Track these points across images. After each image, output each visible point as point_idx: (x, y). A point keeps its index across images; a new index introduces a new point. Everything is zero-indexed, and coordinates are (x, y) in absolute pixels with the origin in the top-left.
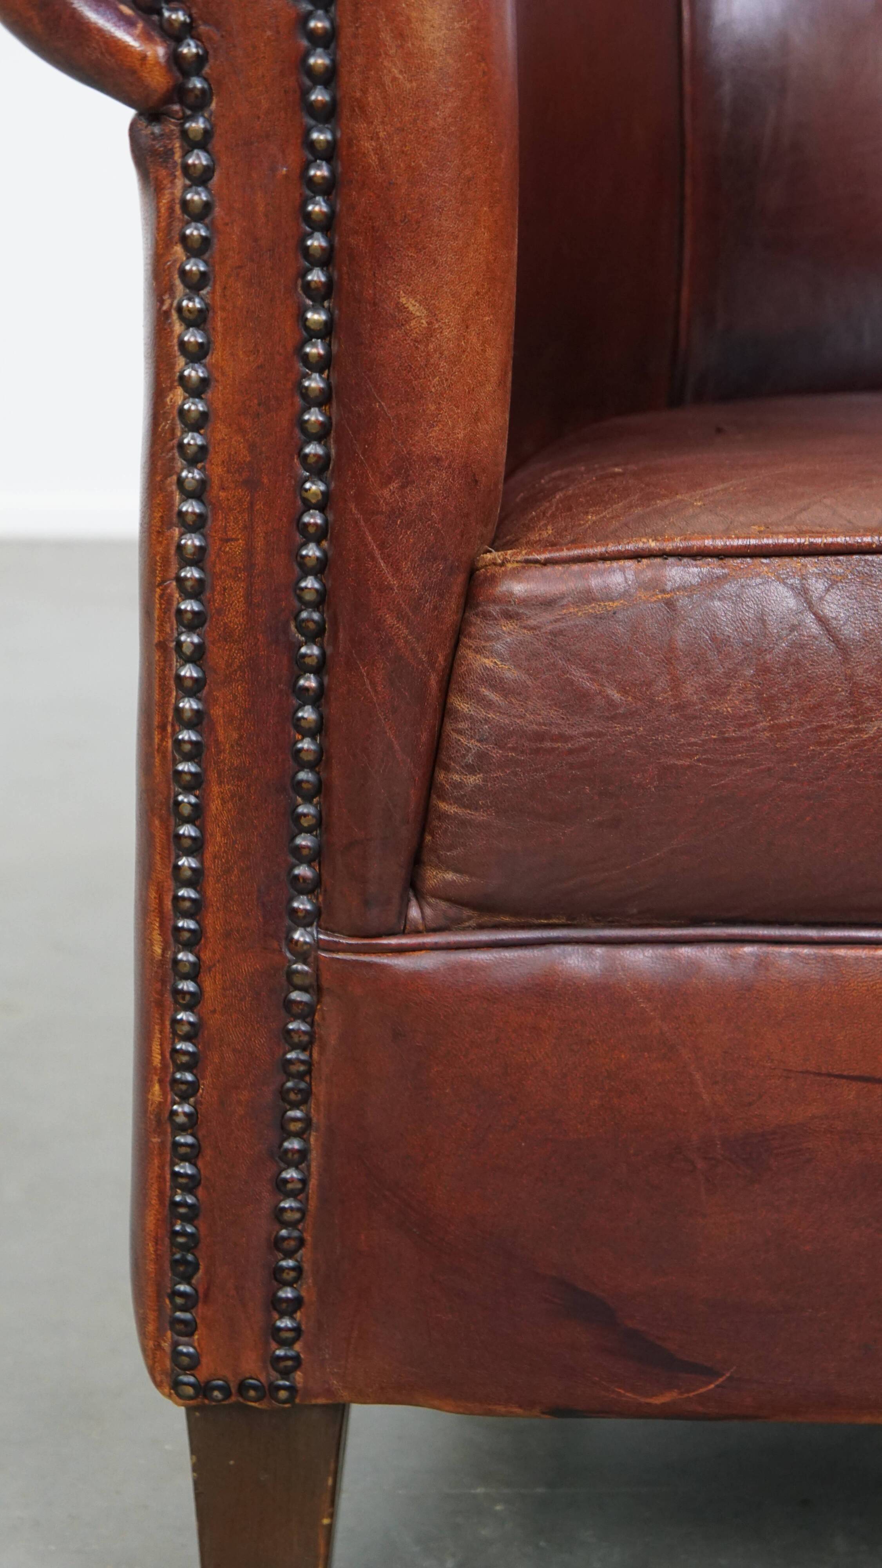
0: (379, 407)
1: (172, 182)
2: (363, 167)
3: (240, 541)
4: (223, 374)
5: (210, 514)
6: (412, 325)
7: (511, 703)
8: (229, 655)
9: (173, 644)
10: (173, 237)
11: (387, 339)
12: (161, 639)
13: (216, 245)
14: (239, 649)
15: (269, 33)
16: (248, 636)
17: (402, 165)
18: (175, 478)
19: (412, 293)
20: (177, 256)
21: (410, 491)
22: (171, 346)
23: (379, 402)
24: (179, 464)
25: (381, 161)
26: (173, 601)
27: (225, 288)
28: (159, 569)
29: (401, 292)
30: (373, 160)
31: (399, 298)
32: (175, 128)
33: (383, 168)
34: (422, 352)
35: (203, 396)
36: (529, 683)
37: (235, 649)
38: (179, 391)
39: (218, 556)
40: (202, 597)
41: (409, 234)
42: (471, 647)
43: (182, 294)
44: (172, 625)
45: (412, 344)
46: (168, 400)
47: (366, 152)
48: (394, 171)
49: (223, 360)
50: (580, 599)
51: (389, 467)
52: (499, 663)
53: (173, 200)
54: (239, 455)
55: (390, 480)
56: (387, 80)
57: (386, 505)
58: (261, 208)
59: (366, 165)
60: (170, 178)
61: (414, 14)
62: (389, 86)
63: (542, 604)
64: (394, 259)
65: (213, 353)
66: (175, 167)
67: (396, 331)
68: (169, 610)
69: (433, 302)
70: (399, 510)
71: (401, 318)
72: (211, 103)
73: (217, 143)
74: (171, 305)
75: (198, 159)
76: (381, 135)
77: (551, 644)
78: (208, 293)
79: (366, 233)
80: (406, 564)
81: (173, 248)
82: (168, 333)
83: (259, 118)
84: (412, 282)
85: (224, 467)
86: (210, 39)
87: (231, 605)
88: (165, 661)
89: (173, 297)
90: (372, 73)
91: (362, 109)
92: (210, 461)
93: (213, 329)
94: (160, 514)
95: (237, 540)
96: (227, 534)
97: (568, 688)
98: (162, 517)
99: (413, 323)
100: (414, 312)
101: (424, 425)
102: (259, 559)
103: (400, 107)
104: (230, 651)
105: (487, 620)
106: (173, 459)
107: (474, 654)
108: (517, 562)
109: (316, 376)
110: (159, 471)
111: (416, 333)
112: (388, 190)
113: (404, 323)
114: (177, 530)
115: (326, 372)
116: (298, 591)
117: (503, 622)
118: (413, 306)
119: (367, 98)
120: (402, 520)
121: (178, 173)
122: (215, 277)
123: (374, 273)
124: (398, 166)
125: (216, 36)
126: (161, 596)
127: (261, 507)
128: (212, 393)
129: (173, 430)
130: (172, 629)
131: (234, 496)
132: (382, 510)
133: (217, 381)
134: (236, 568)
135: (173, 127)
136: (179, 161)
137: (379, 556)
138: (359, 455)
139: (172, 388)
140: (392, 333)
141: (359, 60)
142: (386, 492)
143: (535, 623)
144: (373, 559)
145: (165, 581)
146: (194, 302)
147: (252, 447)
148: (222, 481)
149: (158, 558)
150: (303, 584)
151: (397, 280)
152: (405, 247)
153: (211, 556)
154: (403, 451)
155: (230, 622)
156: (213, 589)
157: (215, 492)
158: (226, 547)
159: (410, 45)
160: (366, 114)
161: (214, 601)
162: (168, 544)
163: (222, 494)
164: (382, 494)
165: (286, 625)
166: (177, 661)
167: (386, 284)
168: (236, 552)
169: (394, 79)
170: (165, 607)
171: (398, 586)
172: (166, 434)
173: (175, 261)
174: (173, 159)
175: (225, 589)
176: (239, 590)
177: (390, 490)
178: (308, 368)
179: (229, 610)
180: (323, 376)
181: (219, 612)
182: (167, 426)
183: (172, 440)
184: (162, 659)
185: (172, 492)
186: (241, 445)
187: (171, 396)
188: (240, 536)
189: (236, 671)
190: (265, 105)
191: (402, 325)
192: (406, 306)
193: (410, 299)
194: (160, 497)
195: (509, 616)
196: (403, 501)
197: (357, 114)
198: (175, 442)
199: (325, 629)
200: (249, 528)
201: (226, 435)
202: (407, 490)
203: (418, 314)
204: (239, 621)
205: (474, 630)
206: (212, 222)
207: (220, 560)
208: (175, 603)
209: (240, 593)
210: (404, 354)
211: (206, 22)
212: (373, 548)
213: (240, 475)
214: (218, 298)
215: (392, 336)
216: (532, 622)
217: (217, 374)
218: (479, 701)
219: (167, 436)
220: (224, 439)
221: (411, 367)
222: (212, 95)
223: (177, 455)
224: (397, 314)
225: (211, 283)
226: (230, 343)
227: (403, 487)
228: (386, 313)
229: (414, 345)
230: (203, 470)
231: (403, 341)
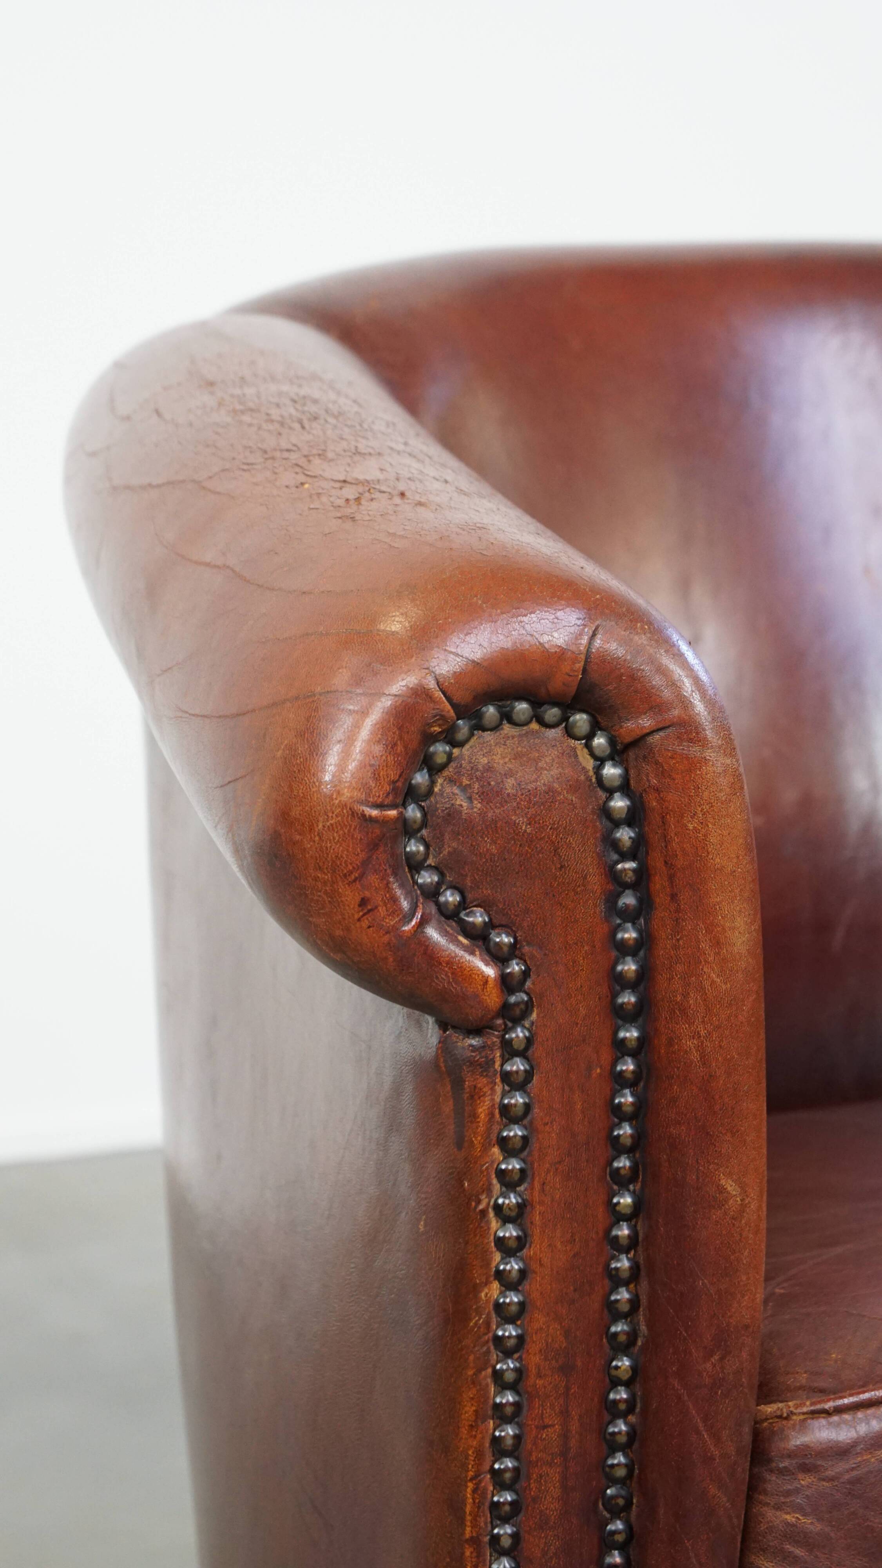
0: (702, 1284)
1: (493, 1090)
2: (685, 1063)
3: (557, 1427)
4: (541, 1265)
5: (525, 1403)
6: (730, 1203)
7: (816, 1557)
8: (545, 1543)
9: (487, 1539)
10: (492, 1140)
11: (709, 1219)
12: (474, 1534)
13: (534, 1145)
14: (555, 1535)
15: (586, 948)
16: (563, 1520)
17: (720, 1059)
18: (490, 1370)
19: (730, 1175)
20: (494, 1157)
21: (728, 1361)
22: (488, 1243)
23: (702, 1280)
24: (495, 1357)
25: (703, 1056)
26: (487, 1494)
27: (544, 1184)
28: (472, 1463)
29: (722, 1175)
30: (695, 1056)
31: (720, 1180)
32: (497, 1040)
33: (705, 1064)
34: (737, 1228)
35: (520, 1288)
36: (832, 1535)
37: (551, 1536)
38: (496, 1285)
39: (535, 1444)
40: (517, 1486)
41: (726, 1120)
42: (769, 1504)
43: (499, 1193)
44: (486, 1519)
45: (730, 1222)
46: (483, 1295)
47: (688, 1050)
48: (714, 1065)
49: (541, 1252)
50: (872, 1445)
51: (712, 1340)
52: (801, 1518)
53: (493, 1105)
54: (556, 1342)
55: (711, 1354)
56: (707, 984)
57: (709, 1377)
58: (579, 1106)
59: (689, 1061)
60: (490, 1086)
61: (728, 924)
62: (708, 989)
63: (837, 1455)
64: (715, 1145)
65: (530, 1246)
66: (495, 1075)
67: (717, 1212)
68: (483, 1504)
69: (744, 1179)
70: (719, 1381)
71: (721, 1199)
72: (531, 1013)
73: (536, 1051)
74: (489, 1204)
75: (518, 1065)
76: (702, 1033)
77: (850, 1493)
78: (526, 1189)
79: (689, 1123)
80: (725, 1432)
81: (491, 1150)
82: (485, 1230)
83: (577, 1024)
84: (729, 1164)
85: (542, 1355)
86: (532, 957)
87: (547, 1491)
88: (478, 1557)
89: (490, 1196)
90: (693, 979)
91: (684, 1011)
92: (528, 1351)
93: (532, 1223)
94: (474, 1408)
95: (553, 1426)
96: (543, 1421)
97: (869, 1535)
98: (476, 1411)
99: (731, 1202)
100: (731, 1192)
101: (739, 1296)
102: (573, 1443)
103: (718, 1006)
104: (546, 1538)
105: (784, 1475)
106: (488, 1352)
107: (773, 1511)
108: (804, 1414)
109: (623, 1257)
110: (472, 1365)
111: (733, 1211)
112: (709, 1082)
113: (724, 1203)
114: (491, 1422)
115: (632, 1252)
116: (607, 1469)
117: (800, 1476)
118: (730, 1186)
119: (688, 1002)
120: (722, 1390)
121: (498, 1080)
122: (533, 1174)
123: (697, 1159)
124: (717, 1060)
125: (538, 954)
126: (474, 1491)
127: (575, 1391)
128: (530, 1285)
129: (488, 1324)
130: (486, 1524)
131: (551, 1383)
132: (705, 1384)
133: (536, 1273)
134: (552, 1454)
135: (495, 1039)
136: (499, 1069)
137: (703, 1429)
138: (681, 1333)
139: (487, 1283)
140: (715, 1214)
141: (679, 968)
142: (708, 1366)
143: (833, 1473)
144: (698, 1432)
145: (479, 1475)
146: (509, 1198)
147: (567, 1333)
148: (539, 1370)
149: (470, 1453)
150: (610, 1462)
151: (718, 1164)
152: (724, 1132)
153: (528, 1444)
154: (723, 1324)
155: (546, 1509)
156: (529, 1478)
157: (532, 1381)
158: (542, 1434)
159: (725, 951)
160: (688, 1016)
161: (531, 1490)
162: (483, 1438)
163: (539, 1382)
164: (705, 1368)
165: (596, 1504)
166: (491, 1556)
167: (708, 1168)
168: (552, 1439)
169: (713, 982)
170: (479, 1502)
171: (719, 1456)
172: (479, 1328)
173: (493, 1162)
174: (494, 1068)
175: (541, 1476)
176: (554, 1474)
177: (712, 1363)
178: (614, 1250)
179: (546, 1497)
180: (629, 1256)
181: (535, 1500)
182: (482, 1320)
183: (486, 1334)
184: (474, 1554)
185: (487, 1385)
186: (558, 1332)
187: (486, 1290)
188: (556, 1422)
189: (551, 1558)
190: (583, 1012)
191: (723, 1205)
192: (725, 1187)
193: (729, 1180)
194: (474, 1391)
195: (806, 1469)
196: (723, 1372)
197: (678, 1016)
198: (491, 1335)
199: (632, 1503)
200: (565, 1414)
201: (544, 1324)
202: (726, 1361)
203: (734, 1193)
204: (555, 1507)
205: (769, 1486)
206: (531, 1123)
207: (536, 1448)
208: (489, 1496)
209: (556, 1478)
210: (724, 1232)
211: (529, 944)
212: (697, 1422)
213: (557, 1361)
214: (536, 1194)
215: (714, 1216)
216: (830, 1473)
217: (534, 1266)
218: (785, 1559)
219: (482, 1330)
220: (541, 1329)
221: (729, 1244)
222: (533, 1006)
223: (492, 1348)
224: (718, 1195)
225: (529, 1180)
226: (549, 1235)
227: (722, 1359)
228: (709, 1197)
229: (732, 1222)
230: (519, 1360)
231: (723, 1220)
